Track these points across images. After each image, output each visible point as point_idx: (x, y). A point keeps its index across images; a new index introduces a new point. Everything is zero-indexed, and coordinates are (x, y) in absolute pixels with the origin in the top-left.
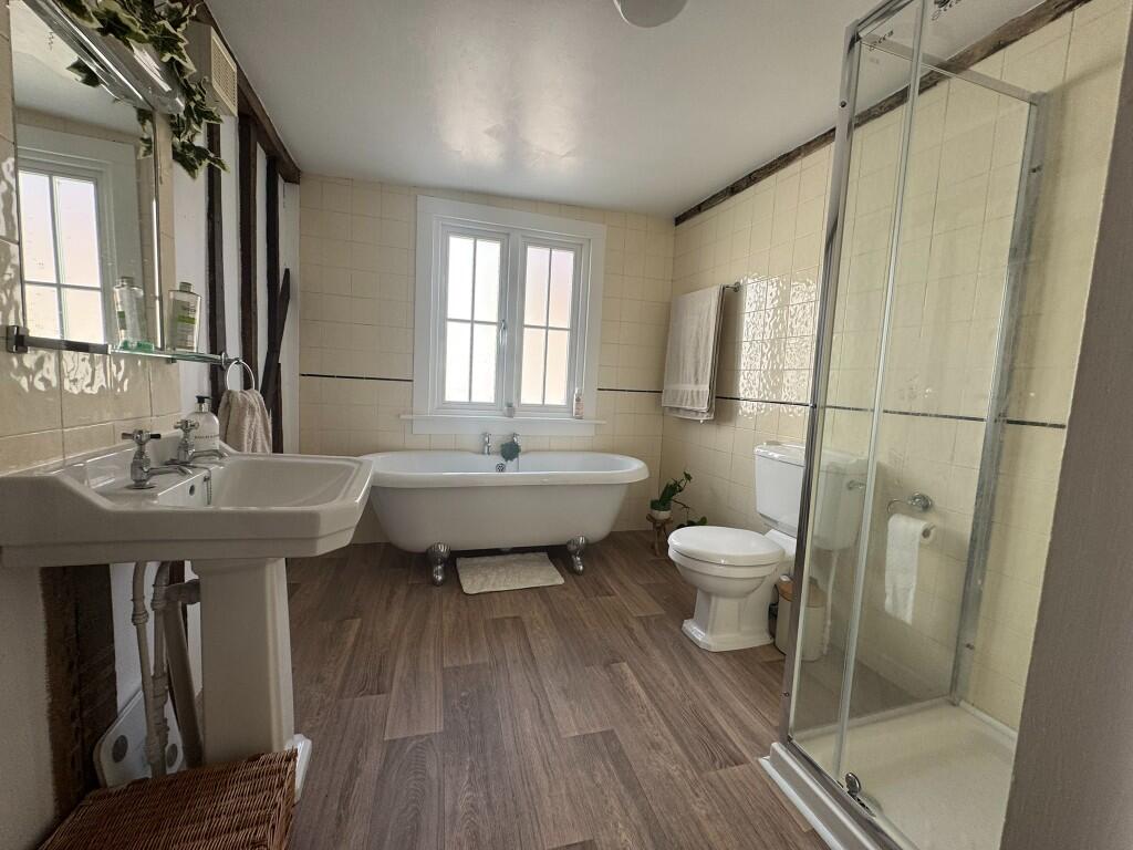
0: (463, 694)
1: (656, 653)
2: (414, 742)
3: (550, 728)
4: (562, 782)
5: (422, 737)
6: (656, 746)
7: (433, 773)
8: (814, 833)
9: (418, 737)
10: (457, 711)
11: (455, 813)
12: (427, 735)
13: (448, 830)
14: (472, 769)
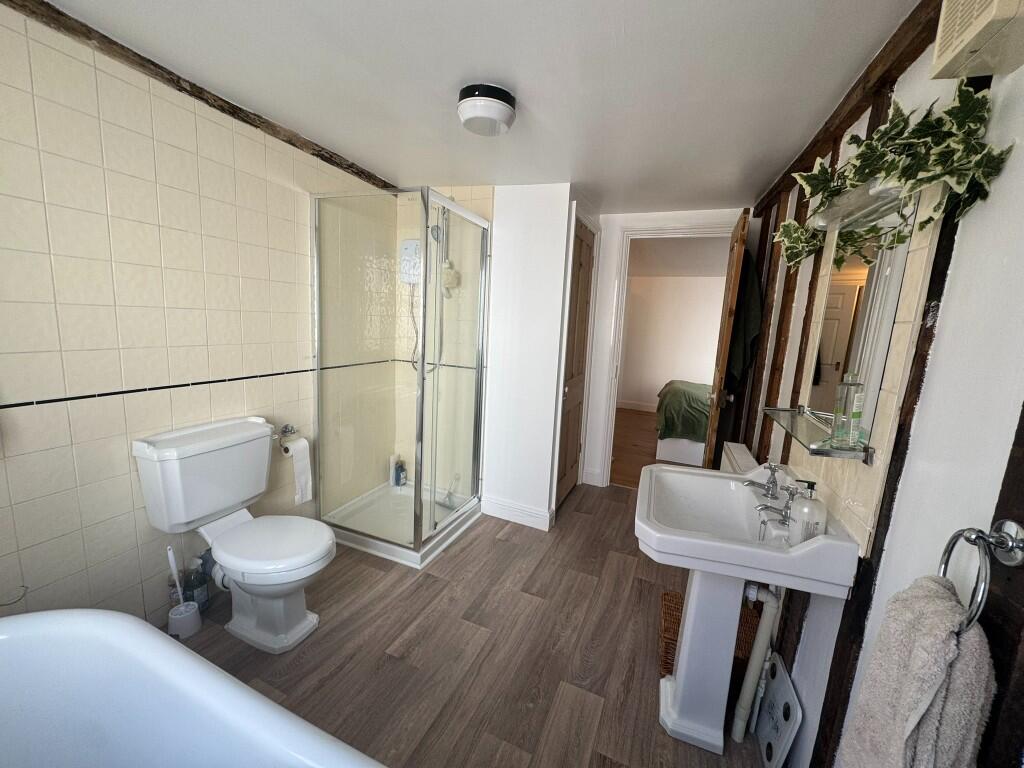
0: (531, 705)
1: (350, 646)
2: (584, 684)
3: (493, 641)
4: (514, 613)
5: (576, 685)
6: (452, 599)
7: (577, 656)
8: (444, 551)
9: (580, 687)
10: (544, 691)
11: (573, 631)
12: (572, 684)
13: (579, 627)
14: (555, 645)
